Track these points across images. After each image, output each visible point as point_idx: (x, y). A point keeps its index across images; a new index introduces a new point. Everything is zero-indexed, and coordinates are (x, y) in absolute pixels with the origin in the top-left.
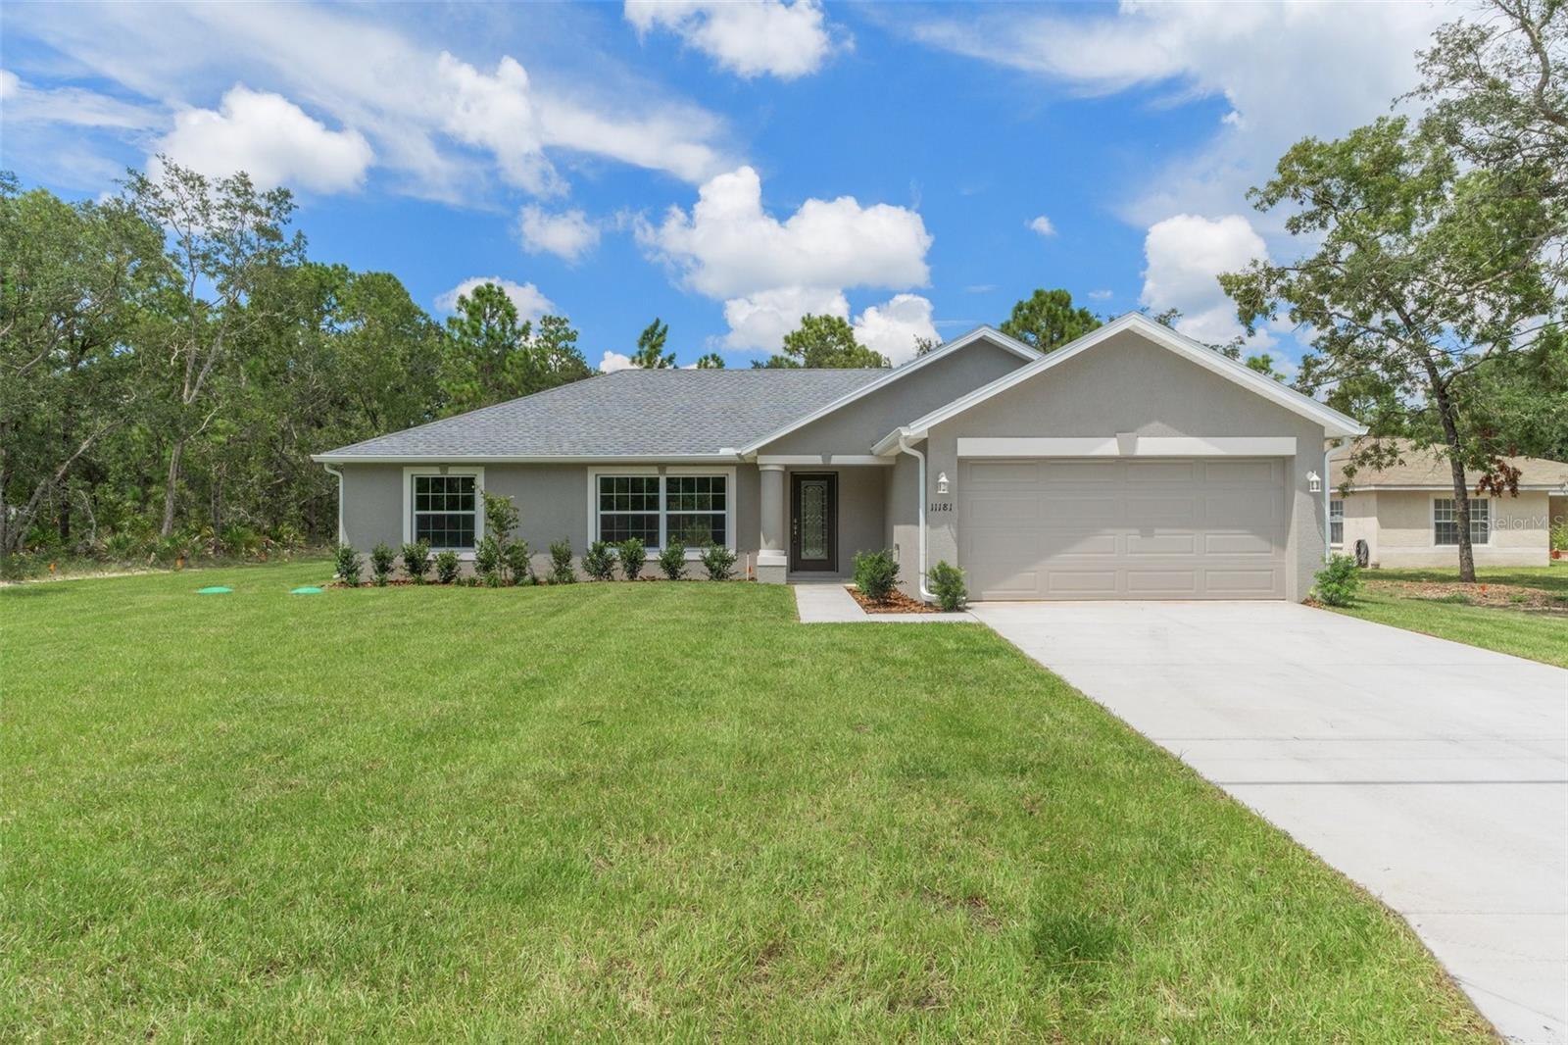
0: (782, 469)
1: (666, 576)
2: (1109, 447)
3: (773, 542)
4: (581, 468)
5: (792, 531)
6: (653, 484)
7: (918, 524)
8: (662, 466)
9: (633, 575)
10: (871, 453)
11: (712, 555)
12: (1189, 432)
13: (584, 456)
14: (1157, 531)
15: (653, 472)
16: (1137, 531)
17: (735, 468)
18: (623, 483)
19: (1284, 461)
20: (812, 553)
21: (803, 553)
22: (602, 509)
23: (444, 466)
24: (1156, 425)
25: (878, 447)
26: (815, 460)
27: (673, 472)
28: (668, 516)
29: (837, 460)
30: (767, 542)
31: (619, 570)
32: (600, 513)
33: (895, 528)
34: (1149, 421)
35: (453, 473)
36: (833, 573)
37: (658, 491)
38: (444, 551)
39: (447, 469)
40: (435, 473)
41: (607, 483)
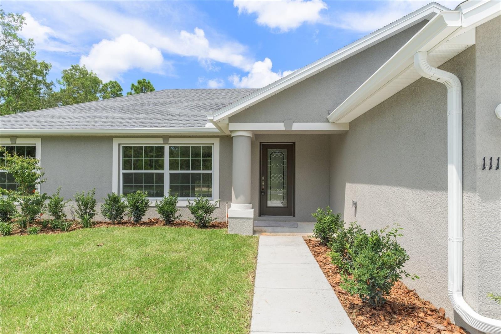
0: (250, 135)
1: (163, 221)
3: (242, 198)
4: (107, 139)
5: (260, 185)
6: (160, 150)
7: (444, 188)
8: (166, 137)
9: (137, 220)
10: (327, 121)
11: (197, 204)
13: (107, 130)
15: (159, 142)
17: (219, 139)
18: (138, 150)
20: (275, 203)
21: (269, 202)
22: (124, 169)
23: (14, 137)
25: (334, 115)
26: (279, 127)
27: (173, 142)
28: (171, 174)
29: (298, 127)
30: (237, 197)
31: (128, 216)
32: (122, 171)
33: (348, 185)
35: (20, 142)
36: (290, 218)
37: (163, 156)
39: (16, 141)
40: (8, 143)
41: (127, 150)
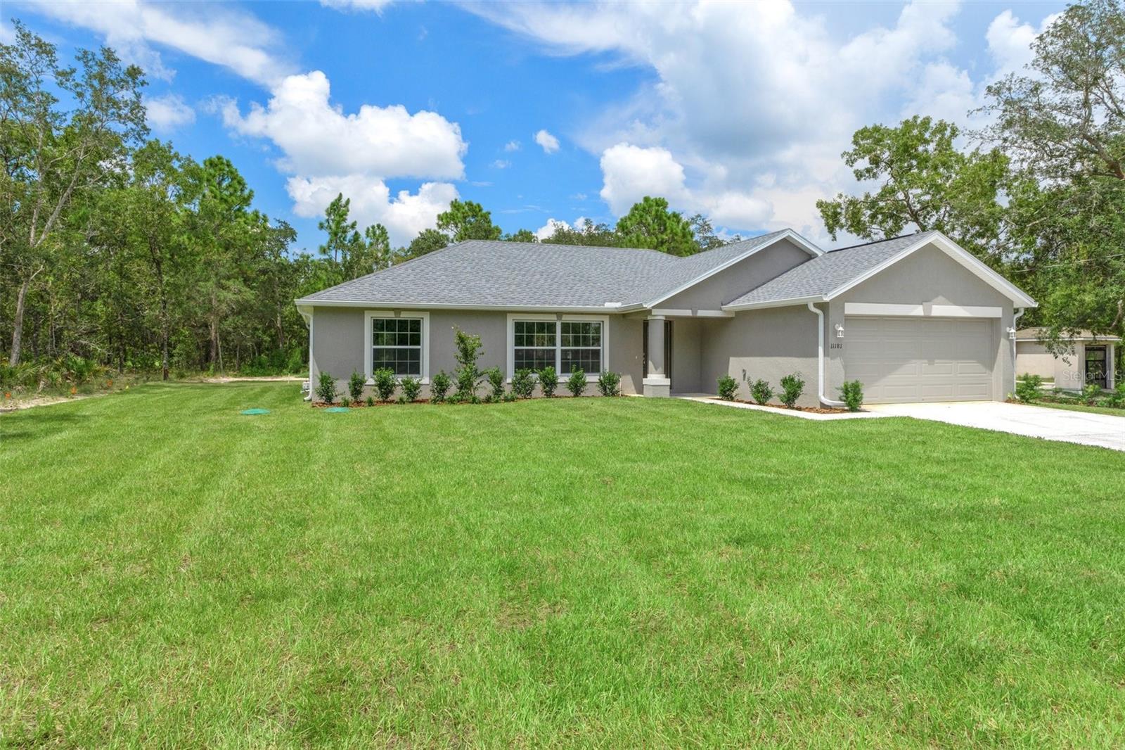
0: (664, 318)
1: (572, 394)
2: (918, 311)
3: (658, 369)
4: (501, 314)
6: (551, 327)
7: (817, 356)
8: (559, 314)
9: (549, 394)
10: (721, 309)
12: (956, 303)
13: (500, 305)
14: (936, 361)
15: (552, 319)
16: (926, 361)
17: (609, 317)
18: (531, 327)
19: (993, 322)
23: (397, 310)
24: (940, 298)
26: (685, 313)
27: (567, 319)
28: (562, 350)
30: (654, 369)
31: (538, 390)
32: (515, 347)
33: (732, 359)
34: (937, 296)
35: (404, 316)
37: (555, 332)
38: (404, 377)
39: (400, 314)
40: (391, 316)
41: (519, 327)
